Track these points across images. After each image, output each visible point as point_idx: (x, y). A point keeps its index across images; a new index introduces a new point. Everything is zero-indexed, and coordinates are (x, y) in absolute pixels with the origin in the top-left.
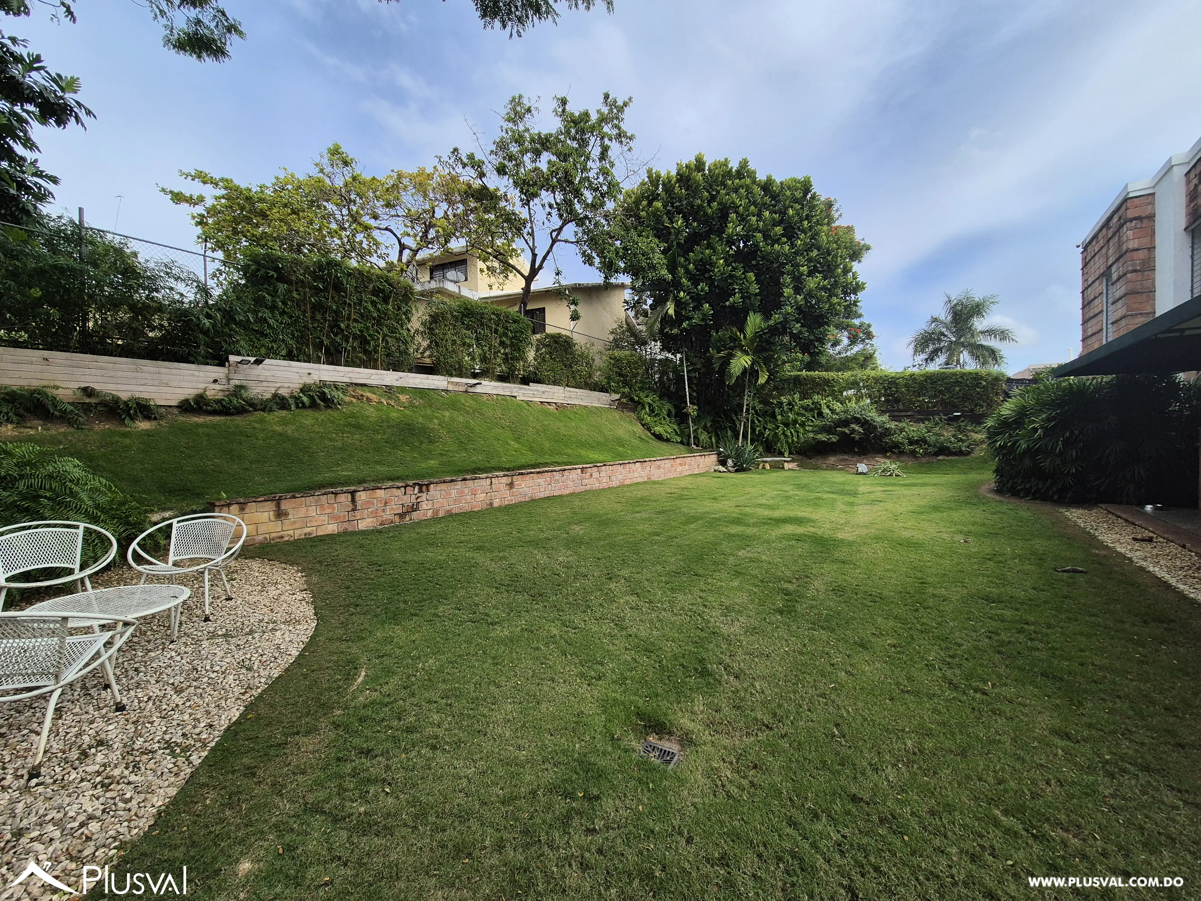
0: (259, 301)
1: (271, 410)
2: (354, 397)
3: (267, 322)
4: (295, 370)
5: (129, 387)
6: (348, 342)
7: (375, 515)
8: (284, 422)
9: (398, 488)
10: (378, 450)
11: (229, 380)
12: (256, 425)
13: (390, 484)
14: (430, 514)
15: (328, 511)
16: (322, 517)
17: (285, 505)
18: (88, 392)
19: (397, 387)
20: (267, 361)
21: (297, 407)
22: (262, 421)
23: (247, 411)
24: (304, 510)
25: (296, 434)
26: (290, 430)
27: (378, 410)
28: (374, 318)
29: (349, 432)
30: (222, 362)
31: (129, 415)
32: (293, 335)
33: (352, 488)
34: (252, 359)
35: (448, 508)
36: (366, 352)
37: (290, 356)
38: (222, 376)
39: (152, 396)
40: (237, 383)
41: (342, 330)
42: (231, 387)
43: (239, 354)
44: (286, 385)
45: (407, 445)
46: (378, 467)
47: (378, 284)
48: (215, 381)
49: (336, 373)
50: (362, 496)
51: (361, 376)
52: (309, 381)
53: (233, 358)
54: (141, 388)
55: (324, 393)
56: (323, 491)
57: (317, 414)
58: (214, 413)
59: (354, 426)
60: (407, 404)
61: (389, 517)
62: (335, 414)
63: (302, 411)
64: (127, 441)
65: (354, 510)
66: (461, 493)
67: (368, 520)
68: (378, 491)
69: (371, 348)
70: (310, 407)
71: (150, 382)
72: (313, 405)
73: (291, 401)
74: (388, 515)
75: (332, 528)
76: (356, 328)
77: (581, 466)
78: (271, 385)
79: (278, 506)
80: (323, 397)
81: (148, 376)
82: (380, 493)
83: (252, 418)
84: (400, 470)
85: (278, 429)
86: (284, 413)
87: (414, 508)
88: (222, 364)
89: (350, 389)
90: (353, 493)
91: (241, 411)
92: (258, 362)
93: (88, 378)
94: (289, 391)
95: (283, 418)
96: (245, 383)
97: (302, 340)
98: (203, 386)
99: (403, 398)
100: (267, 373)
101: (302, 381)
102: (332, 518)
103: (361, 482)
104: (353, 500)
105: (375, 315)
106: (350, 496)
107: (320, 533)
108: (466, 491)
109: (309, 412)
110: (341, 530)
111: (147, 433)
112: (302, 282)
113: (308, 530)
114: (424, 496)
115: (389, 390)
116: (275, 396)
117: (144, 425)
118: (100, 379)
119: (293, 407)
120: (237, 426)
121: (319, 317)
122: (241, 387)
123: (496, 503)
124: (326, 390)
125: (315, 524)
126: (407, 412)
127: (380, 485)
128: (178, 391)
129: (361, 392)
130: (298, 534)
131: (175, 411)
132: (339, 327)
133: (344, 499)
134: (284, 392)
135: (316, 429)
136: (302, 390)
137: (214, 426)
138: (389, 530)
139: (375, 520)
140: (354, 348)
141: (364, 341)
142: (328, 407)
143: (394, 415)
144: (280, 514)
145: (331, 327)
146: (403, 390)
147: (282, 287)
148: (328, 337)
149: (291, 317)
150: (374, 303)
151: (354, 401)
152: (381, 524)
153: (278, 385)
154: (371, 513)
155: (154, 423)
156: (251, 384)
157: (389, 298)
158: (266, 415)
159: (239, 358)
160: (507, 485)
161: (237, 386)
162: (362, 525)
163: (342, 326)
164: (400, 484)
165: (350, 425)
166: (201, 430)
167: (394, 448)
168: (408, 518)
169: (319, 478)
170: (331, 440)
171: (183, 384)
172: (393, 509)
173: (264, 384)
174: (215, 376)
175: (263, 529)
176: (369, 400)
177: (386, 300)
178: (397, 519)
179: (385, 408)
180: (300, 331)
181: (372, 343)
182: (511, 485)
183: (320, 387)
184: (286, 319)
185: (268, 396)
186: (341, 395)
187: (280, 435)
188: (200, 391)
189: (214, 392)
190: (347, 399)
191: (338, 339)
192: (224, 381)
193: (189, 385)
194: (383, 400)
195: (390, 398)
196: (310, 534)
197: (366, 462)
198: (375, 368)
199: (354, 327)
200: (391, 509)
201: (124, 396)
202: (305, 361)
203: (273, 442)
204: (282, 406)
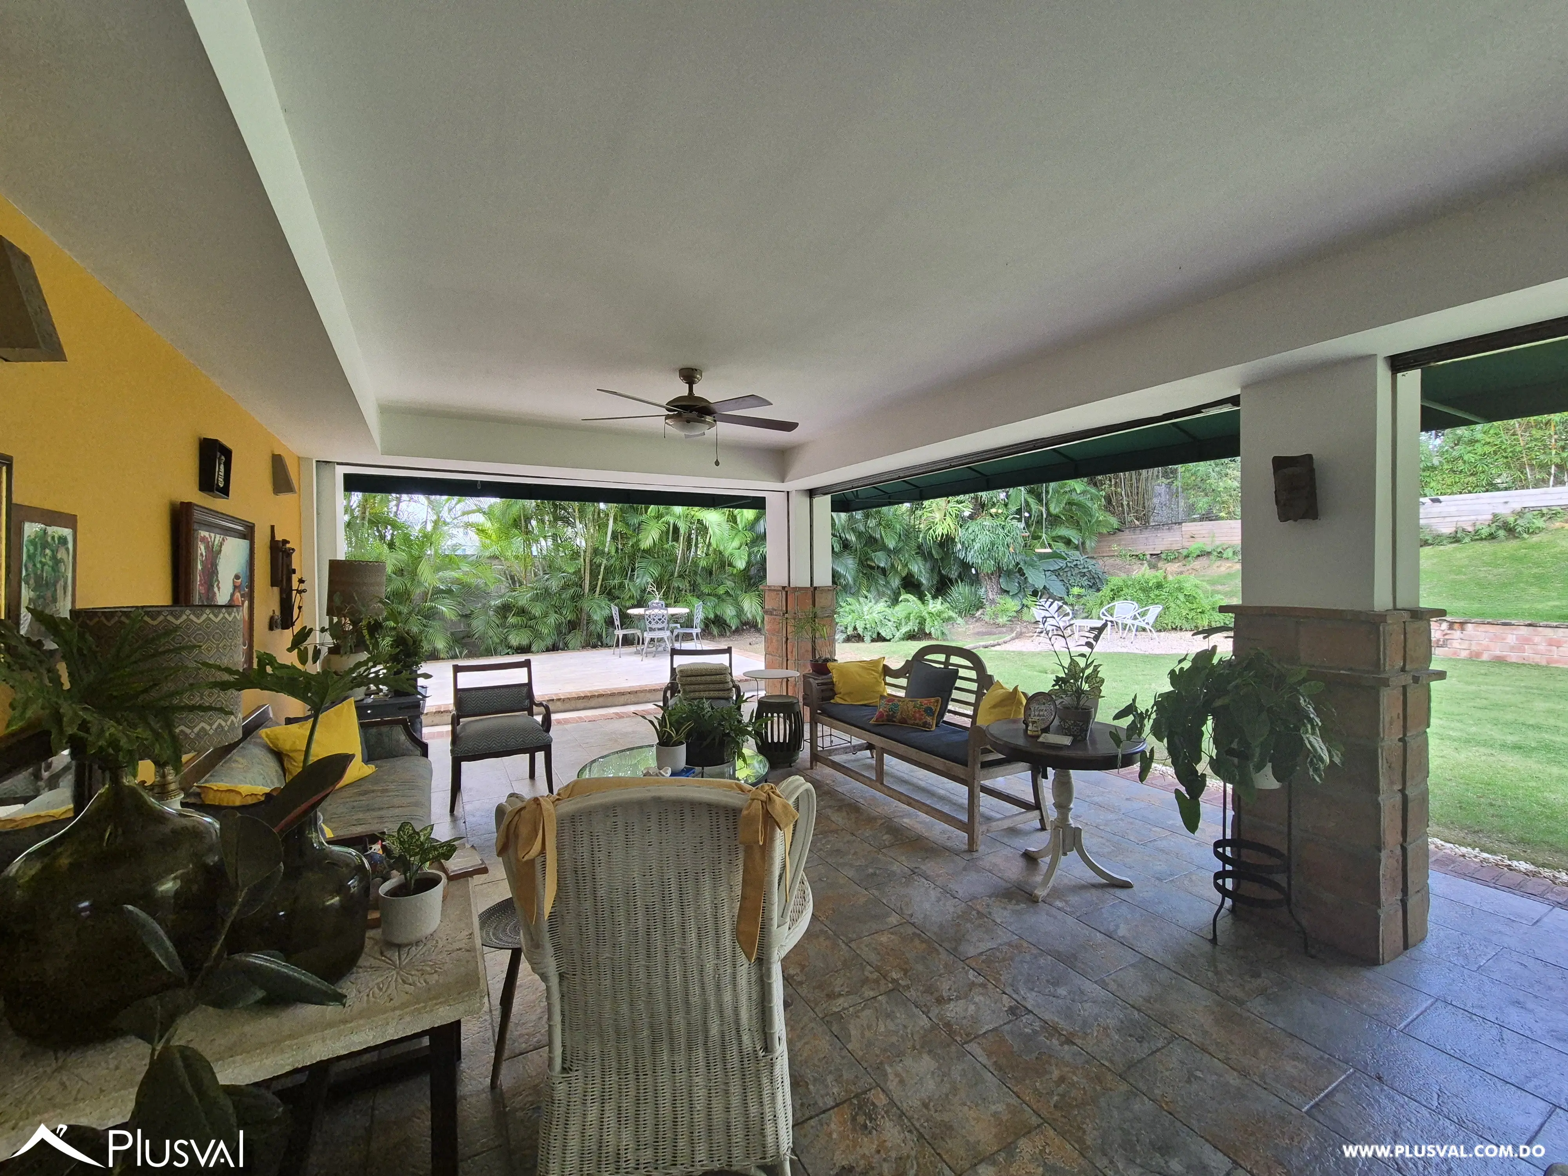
4: (1485, 501)
35: (1498, 653)
44: (1473, 518)
49: (1547, 497)
52: (1505, 510)
92: (1436, 501)
94: (1473, 523)
101: (1494, 512)
119: (1467, 540)
134: (1466, 525)
136: (1491, 521)
186: (1539, 523)
190: (1554, 525)
204: (1455, 539)
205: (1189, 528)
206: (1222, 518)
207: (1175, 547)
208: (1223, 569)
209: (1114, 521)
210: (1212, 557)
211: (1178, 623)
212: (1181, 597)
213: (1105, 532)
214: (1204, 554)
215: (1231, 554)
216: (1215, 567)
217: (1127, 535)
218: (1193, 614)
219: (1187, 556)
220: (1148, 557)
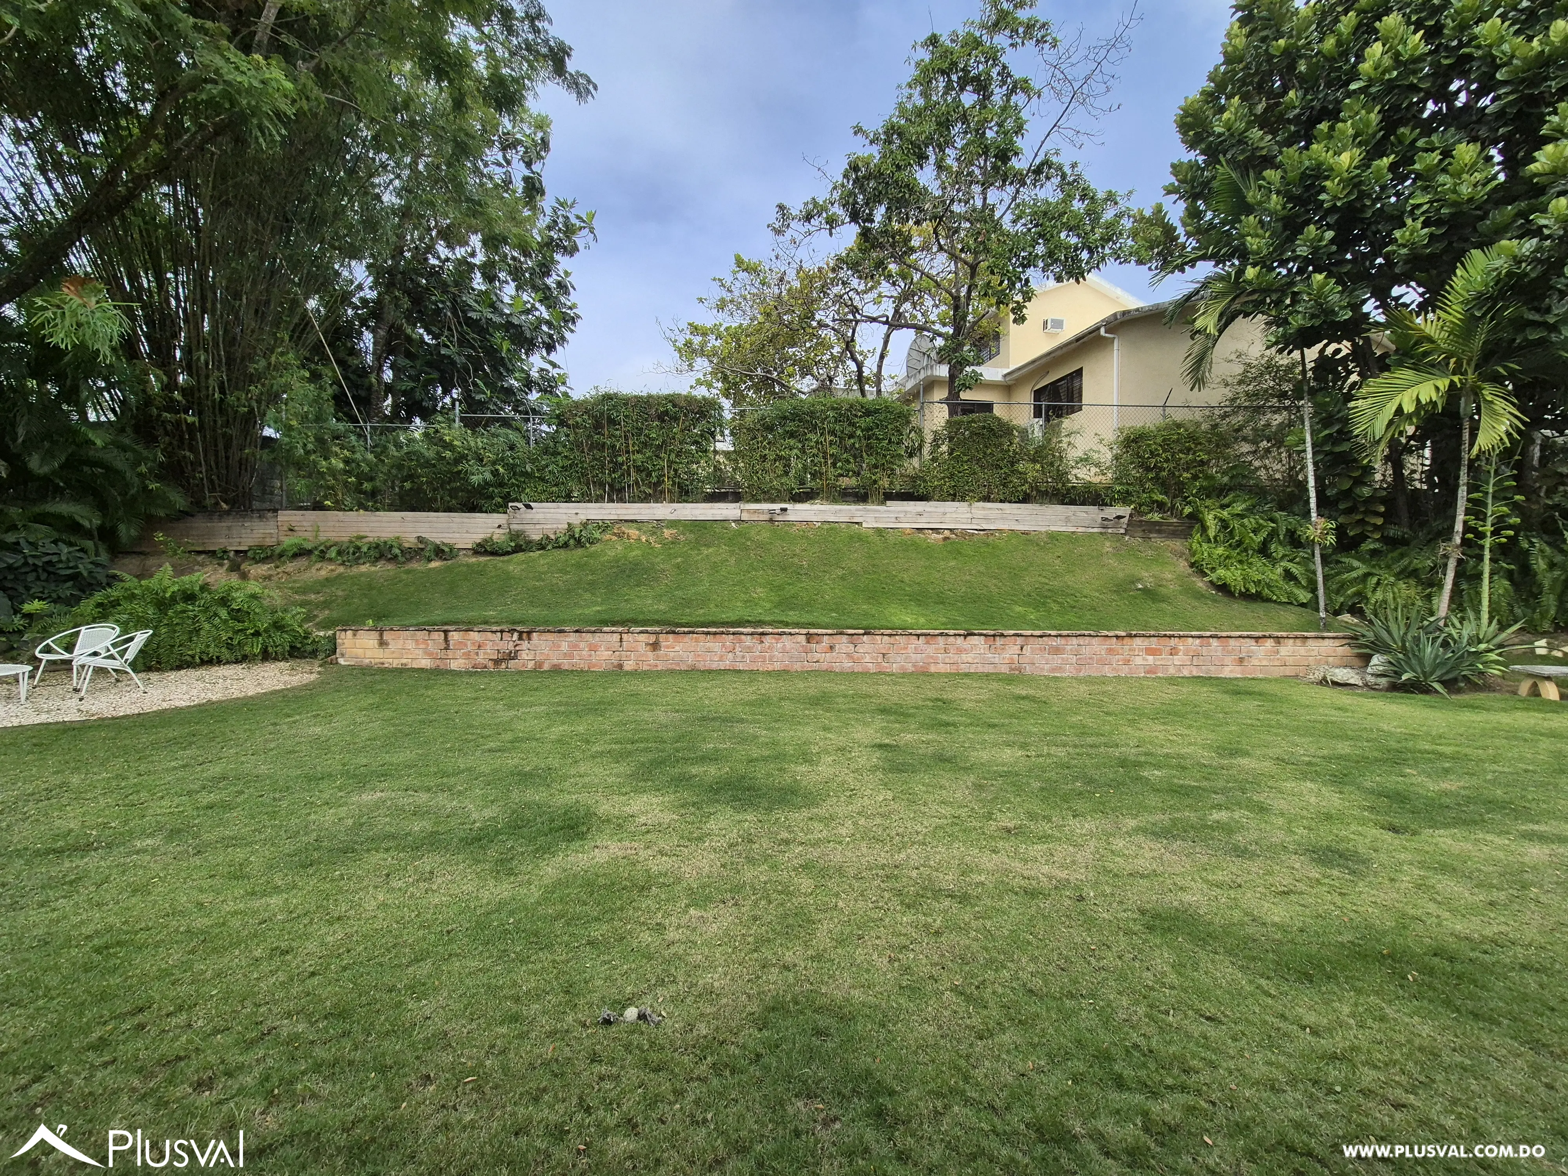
7: (467, 655)
9: (493, 632)
13: (482, 627)
14: (531, 665)
15: (422, 646)
16: (417, 652)
17: (387, 636)
24: (401, 642)
33: (446, 628)
35: (555, 662)
41: (623, 464)
47: (661, 407)
50: (454, 636)
56: (420, 627)
61: (482, 661)
65: (447, 649)
66: (574, 647)
67: (460, 661)
68: (471, 633)
69: (656, 479)
74: (481, 658)
75: (425, 663)
76: (638, 459)
77: (804, 631)
79: (381, 635)
82: (475, 636)
84: (491, 614)
87: (512, 656)
90: (446, 632)
102: (426, 653)
104: (446, 639)
105: (660, 443)
106: (443, 635)
107: (414, 665)
108: (582, 645)
110: (434, 666)
113: (404, 661)
114: (525, 644)
121: (597, 454)
123: (629, 666)
125: (410, 656)
127: (473, 627)
130: (396, 663)
132: (618, 461)
133: (439, 637)
138: (483, 674)
139: (467, 661)
140: (638, 481)
141: (647, 473)
144: (382, 643)
148: (610, 474)
152: (473, 667)
154: (463, 654)
160: (647, 644)
162: (454, 665)
163: (621, 459)
164: (496, 629)
168: (503, 666)
172: (487, 654)
175: (369, 654)
178: (491, 665)
181: (657, 473)
182: (655, 646)
185: (538, 537)
189: (499, 536)
200: (484, 654)
204: (541, 546)
205: (287, 517)
206: (328, 509)
207: (269, 542)
208: (323, 573)
209: (179, 500)
210: (313, 558)
211: (213, 651)
212: (223, 613)
213: (162, 514)
214: (301, 553)
215: (333, 555)
216: (313, 570)
217: (200, 524)
218: (240, 637)
219: (281, 556)
220: (232, 554)
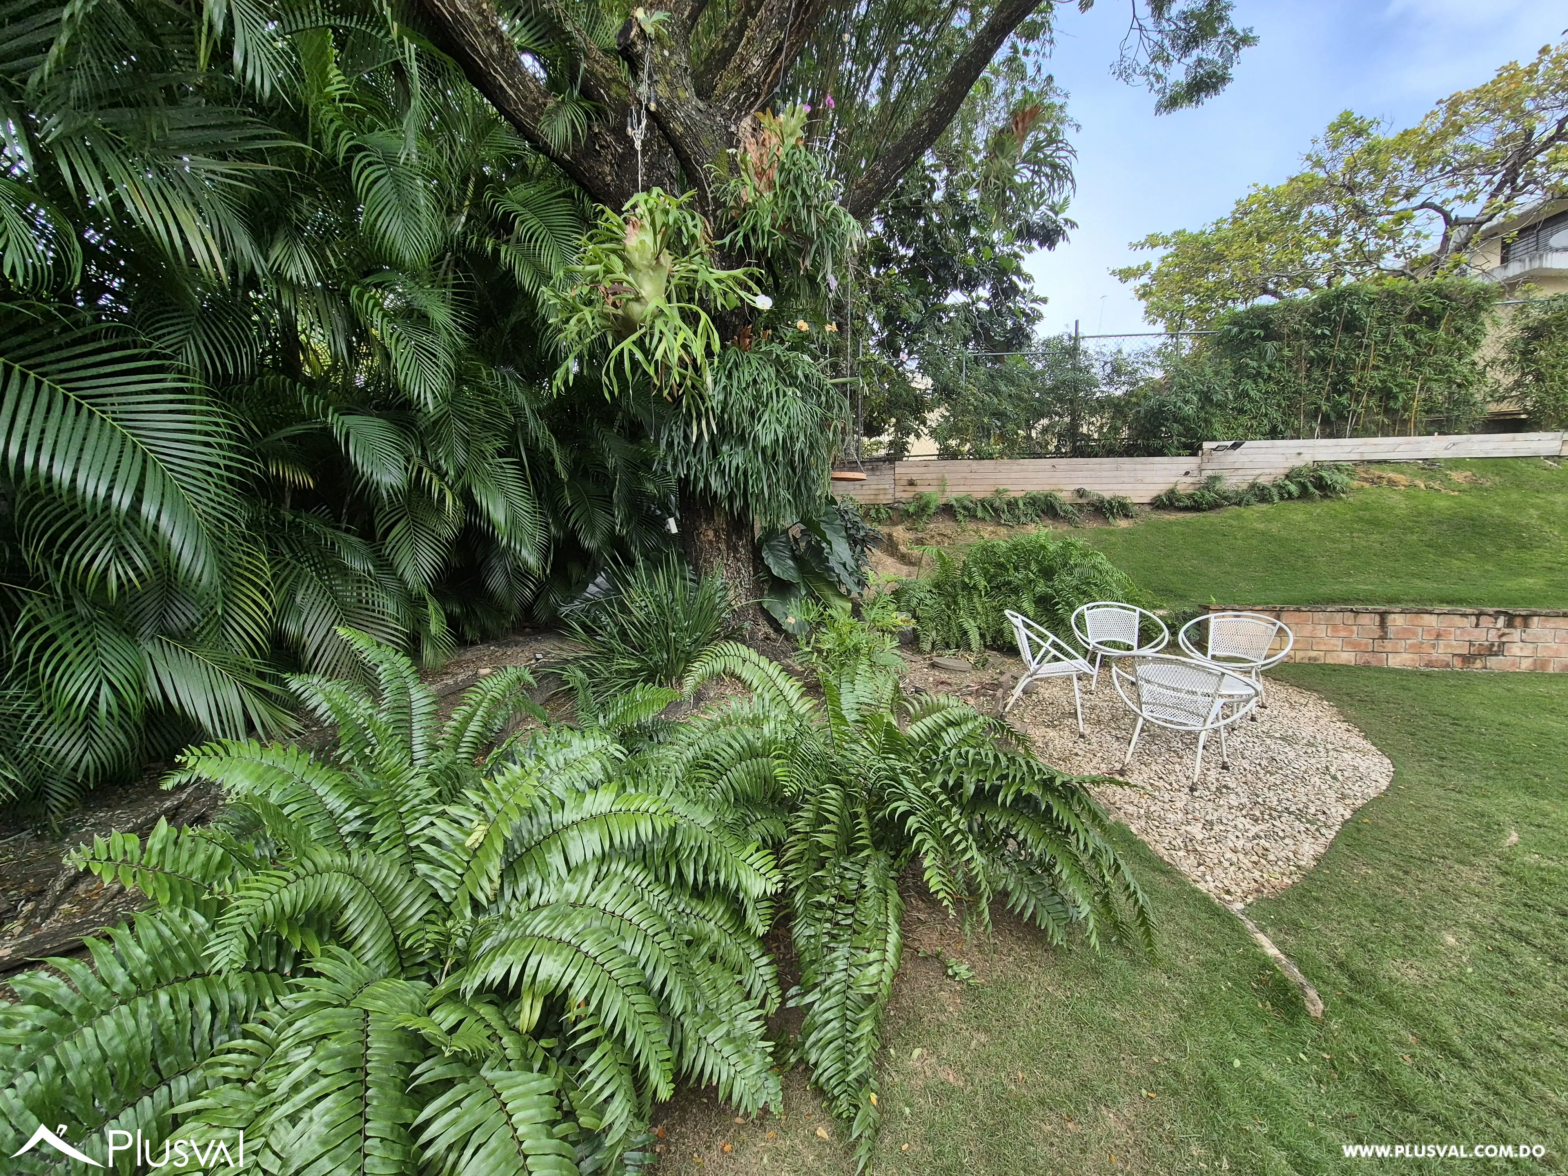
0: (1239, 371)
1: (1248, 504)
2: (1365, 480)
3: (1248, 395)
4: (1280, 451)
5: (1111, 487)
6: (1358, 402)
7: (1417, 649)
8: (1266, 518)
9: (1464, 615)
10: (1414, 557)
11: (1201, 470)
12: (1234, 523)
13: (1446, 608)
14: (1525, 665)
15: (1343, 634)
16: (1334, 641)
17: (1288, 619)
18: (1081, 493)
19: (1446, 460)
20: (1247, 444)
21: (1282, 498)
22: (1238, 517)
23: (1222, 506)
24: (1310, 627)
25: (1283, 533)
26: (1274, 528)
27: (1408, 497)
28: (1407, 358)
29: (1361, 531)
30: (1193, 450)
31: (1112, 514)
32: (1279, 406)
33: (1383, 608)
34: (1229, 443)
36: (1387, 411)
37: (1274, 434)
38: (1194, 466)
39: (1128, 494)
40: (1210, 473)
41: (1353, 386)
42: (1203, 479)
43: (1214, 439)
44: (1267, 471)
45: (1469, 550)
46: (1418, 583)
47: (1421, 302)
48: (1187, 473)
49: (1339, 449)
50: (1397, 621)
51: (1380, 449)
52: (1298, 463)
53: (1207, 445)
54: (1119, 487)
55: (1321, 478)
56: (1338, 607)
57: (1308, 506)
58: (1186, 509)
59: (1369, 522)
60: (1465, 486)
61: (1442, 657)
62: (1337, 506)
63: (1289, 503)
64: (1113, 539)
65: (1382, 638)
67: (1405, 656)
68: (1426, 617)
69: (1400, 404)
70: (1299, 497)
71: (1127, 480)
72: (1304, 494)
73: (1274, 491)
74: (1441, 653)
75: (1347, 657)
76: (1374, 378)
78: (1249, 472)
79: (1279, 618)
80: (1321, 485)
81: (1125, 474)
82: (1430, 620)
83: (1227, 514)
84: (1462, 590)
85: (1260, 526)
86: (1264, 507)
87: (1494, 650)
88: (1194, 454)
89: (1360, 469)
90: (1383, 615)
91: (1214, 506)
92: (1235, 446)
93: (1080, 480)
94: (1271, 478)
95: (1264, 513)
96: (1218, 473)
97: (1290, 410)
98: (1174, 480)
99: (1457, 476)
100: (1245, 459)
101: (1290, 465)
102: (1349, 643)
103: (1392, 600)
104: (1383, 624)
105: (1411, 352)
106: (1377, 618)
107: (1329, 661)
109: (1300, 505)
110: (1361, 662)
111: (1128, 532)
112: (1297, 332)
113: (1313, 654)
114: (1516, 633)
115: (1430, 466)
116: (1253, 486)
117: (1123, 524)
118: (1089, 480)
119: (1276, 499)
120: (1212, 524)
121: (1317, 374)
122: (1215, 478)
124: (1324, 474)
125: (1323, 648)
126: (1467, 499)
127: (1429, 608)
128: (1151, 487)
129: (1377, 473)
131: (1148, 508)
132: (1347, 382)
133: (1369, 621)
134: (1263, 481)
135: (1311, 526)
136: (1287, 476)
137: (1187, 524)
138: (1443, 676)
139: (1416, 657)
140: (1368, 409)
141: (1387, 395)
142: (1326, 496)
143: (1441, 503)
145: (1334, 384)
146: (1457, 463)
147: (1270, 347)
148: (1328, 399)
149: (1278, 383)
150: (1410, 335)
151: (1367, 485)
152: (1427, 665)
153: (1258, 472)
154: (1411, 646)
155: (1131, 521)
156: (1225, 473)
157: (1440, 318)
158: (1242, 509)
159: (1214, 445)
161: (1210, 478)
162: (1394, 662)
163: (1353, 380)
164: (1469, 611)
165: (1361, 519)
166: (1175, 528)
167: (1443, 555)
168: (1478, 664)
169: (1325, 590)
170: (1334, 541)
171: (1157, 480)
172: (1451, 646)
173: (1240, 472)
174: (1186, 468)
176: (1391, 483)
177: (1433, 325)
178: (1457, 663)
179: (1422, 494)
180: (1289, 398)
181: (1402, 396)
183: (1315, 470)
184: (1272, 386)
185: (1245, 486)
186: (1347, 479)
187: (1263, 534)
188: (1171, 486)
189: (1185, 486)
190: (1355, 484)
191: (1344, 400)
192: (1196, 473)
193: (1161, 480)
194: (1417, 482)
195: (1431, 478)
196: (1315, 659)
197: (1394, 574)
198: (1403, 433)
199: (1372, 378)
200: (1446, 646)
201: (1107, 496)
202: (1292, 438)
203: (1254, 542)
205: (906, 469)
207: (883, 499)
